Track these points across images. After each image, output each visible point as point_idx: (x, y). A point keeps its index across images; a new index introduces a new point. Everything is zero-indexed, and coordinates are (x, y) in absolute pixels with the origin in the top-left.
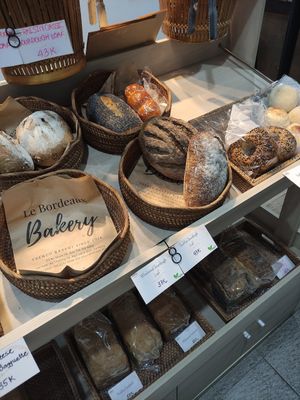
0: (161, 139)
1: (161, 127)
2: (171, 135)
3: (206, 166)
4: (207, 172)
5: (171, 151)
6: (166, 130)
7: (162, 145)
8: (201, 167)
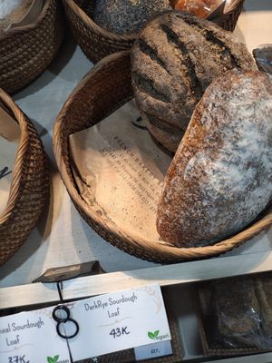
0: (163, 64)
1: (173, 37)
2: (188, 62)
3: (217, 165)
4: (213, 179)
5: (174, 97)
6: (182, 46)
7: (161, 78)
8: (203, 160)
